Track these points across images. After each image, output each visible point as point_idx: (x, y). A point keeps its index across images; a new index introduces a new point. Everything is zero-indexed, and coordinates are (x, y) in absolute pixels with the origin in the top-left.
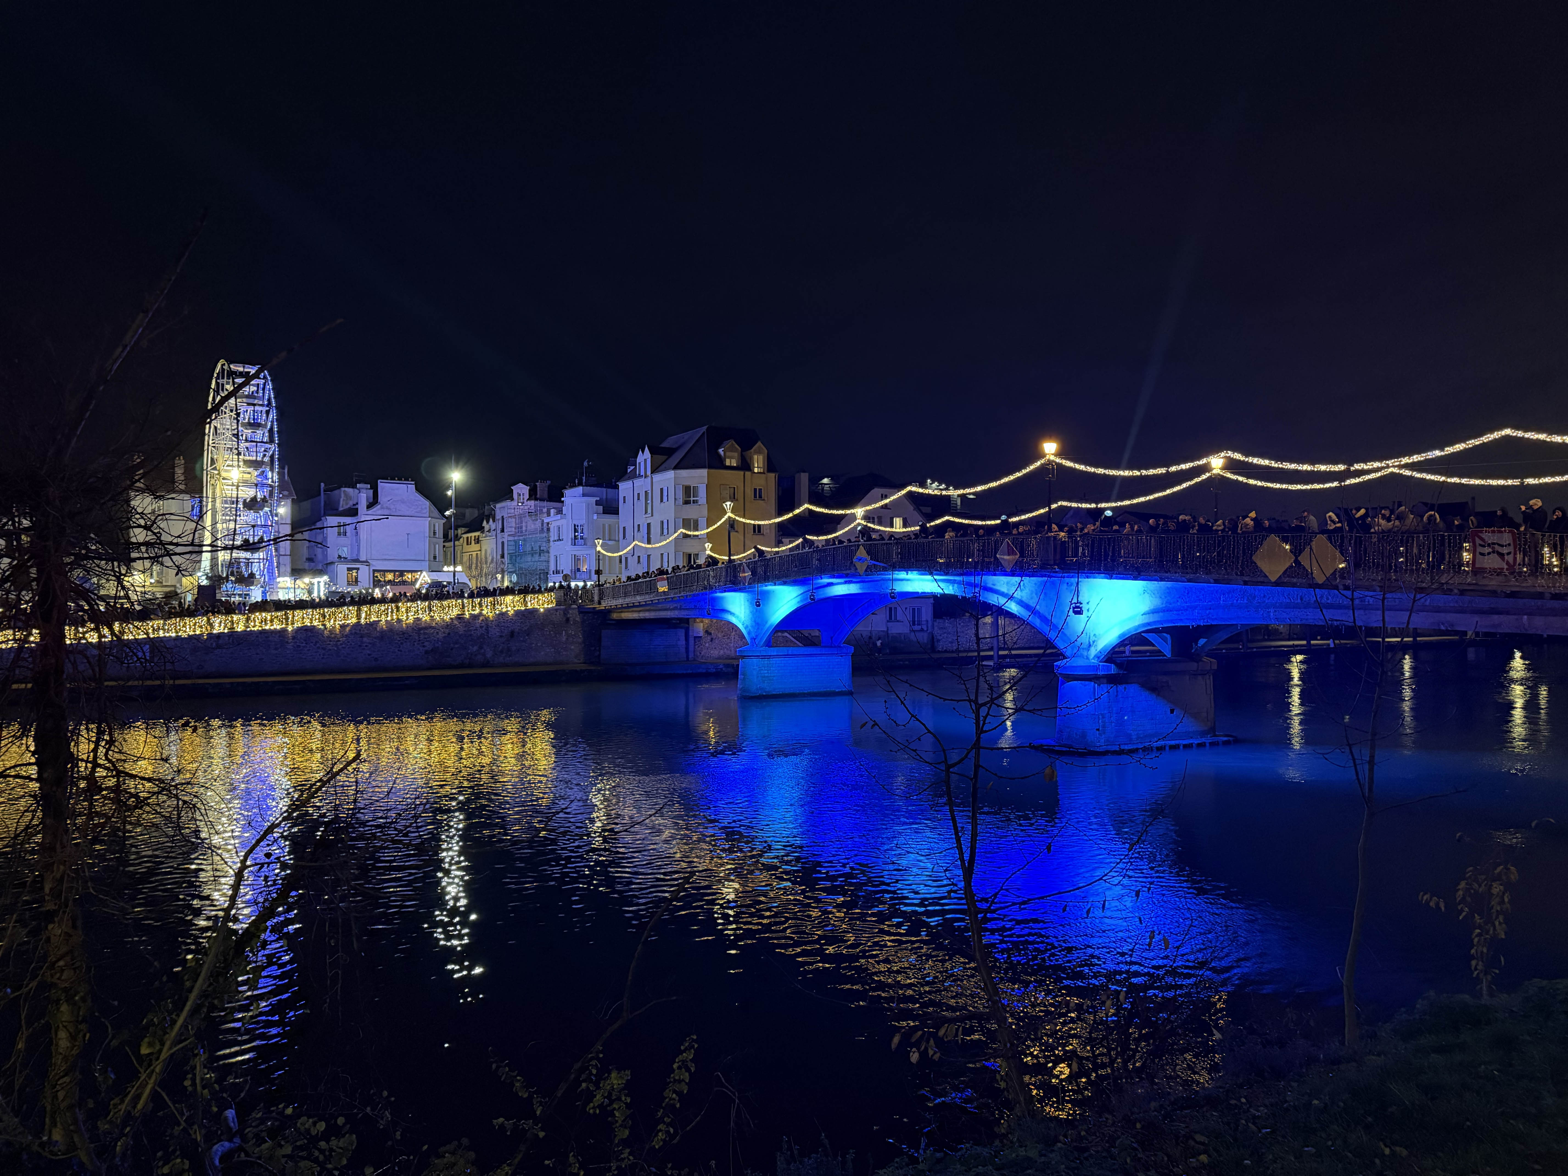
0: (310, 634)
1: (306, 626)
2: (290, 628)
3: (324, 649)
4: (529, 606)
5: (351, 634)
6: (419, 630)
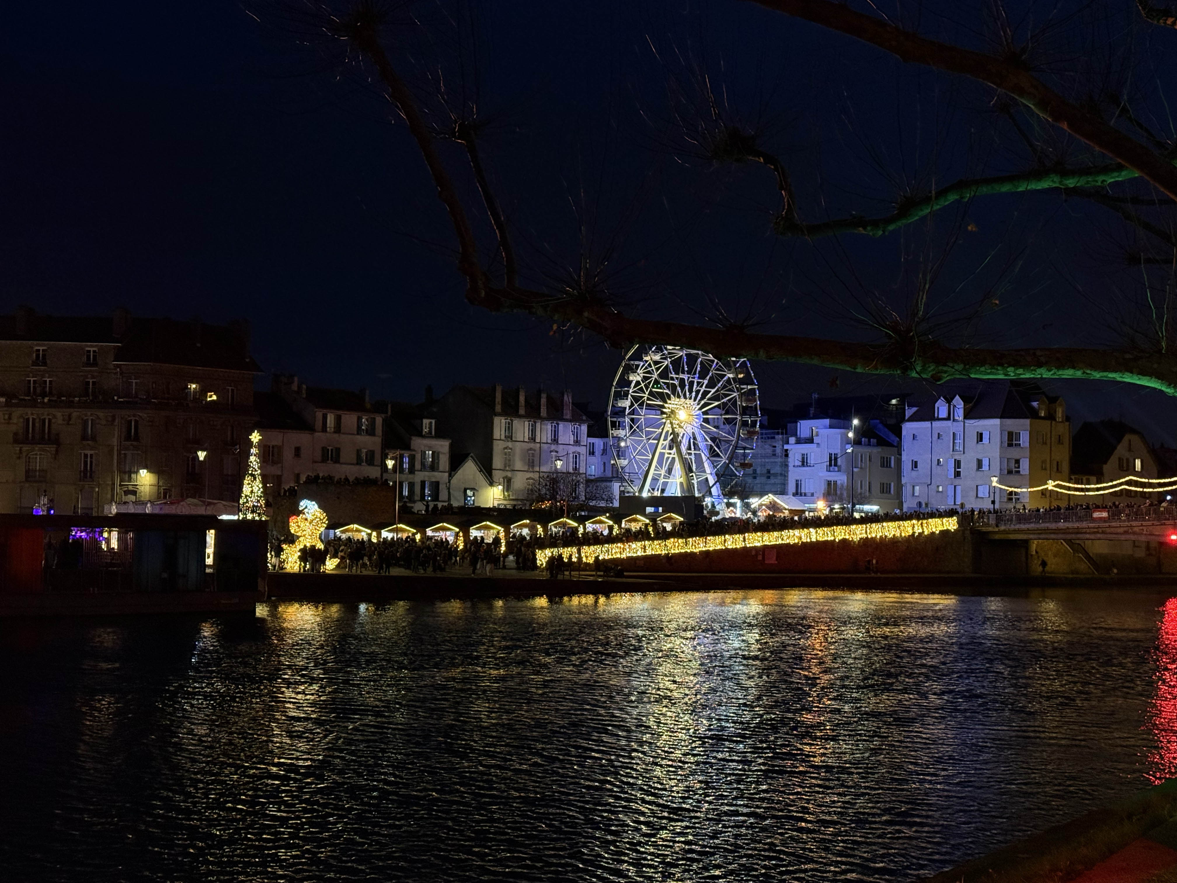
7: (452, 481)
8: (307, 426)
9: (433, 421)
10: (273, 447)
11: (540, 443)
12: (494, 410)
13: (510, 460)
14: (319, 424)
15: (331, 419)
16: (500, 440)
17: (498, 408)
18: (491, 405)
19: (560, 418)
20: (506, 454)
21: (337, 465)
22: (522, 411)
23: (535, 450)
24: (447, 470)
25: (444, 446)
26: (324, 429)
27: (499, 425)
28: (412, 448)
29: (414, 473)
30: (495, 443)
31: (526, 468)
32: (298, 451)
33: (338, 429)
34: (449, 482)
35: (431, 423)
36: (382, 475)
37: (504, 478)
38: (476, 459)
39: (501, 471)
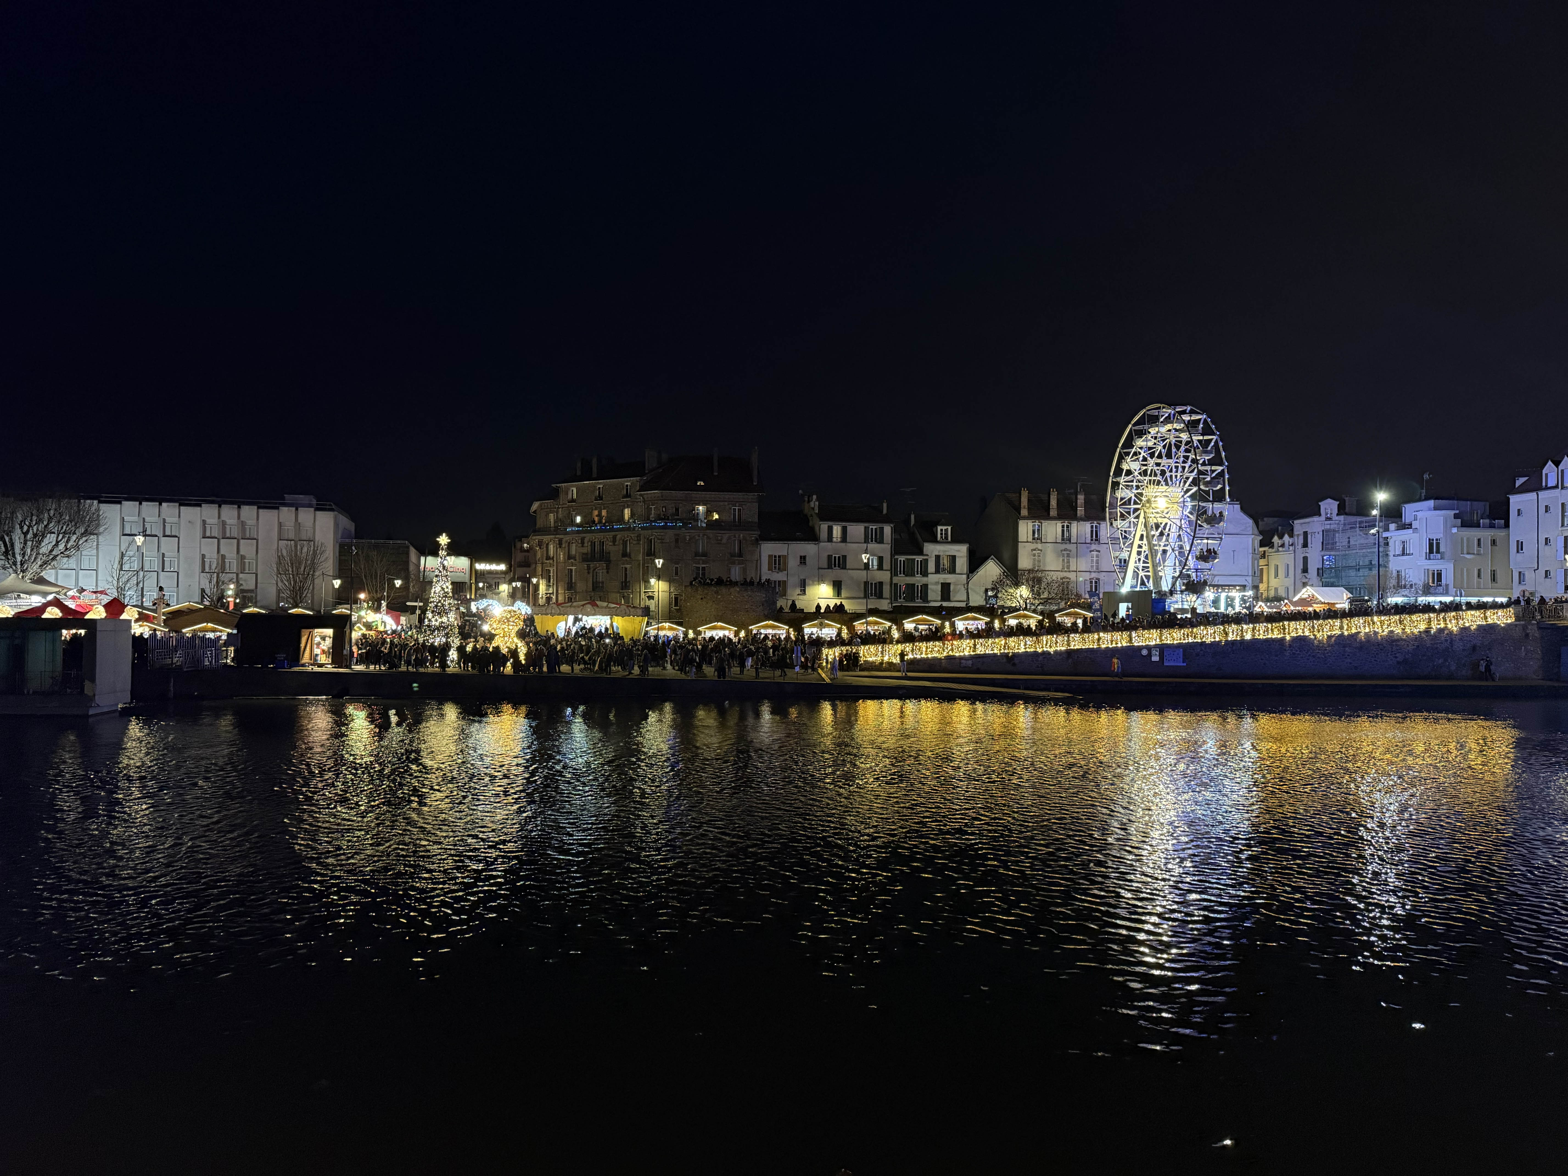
0: (1303, 643)
1: (1300, 636)
2: (1288, 638)
3: (1314, 656)
4: (1490, 621)
5: (1336, 644)
6: (1392, 641)
7: (970, 583)
8: (813, 537)
9: (949, 528)
10: (779, 557)
11: (1076, 543)
12: (1020, 514)
13: (1039, 561)
14: (824, 534)
15: (837, 531)
16: (1027, 542)
17: (1024, 512)
18: (1018, 510)
19: (1074, 517)
20: (1034, 555)
21: (845, 571)
22: (1053, 513)
23: (1070, 551)
24: (965, 571)
25: (961, 551)
26: (830, 539)
27: (1025, 529)
28: (925, 553)
29: (927, 576)
30: (1020, 545)
31: (1060, 568)
32: (803, 560)
33: (844, 539)
34: (968, 583)
35: (946, 530)
36: (891, 578)
37: (1034, 578)
38: (1000, 560)
39: (1029, 571)
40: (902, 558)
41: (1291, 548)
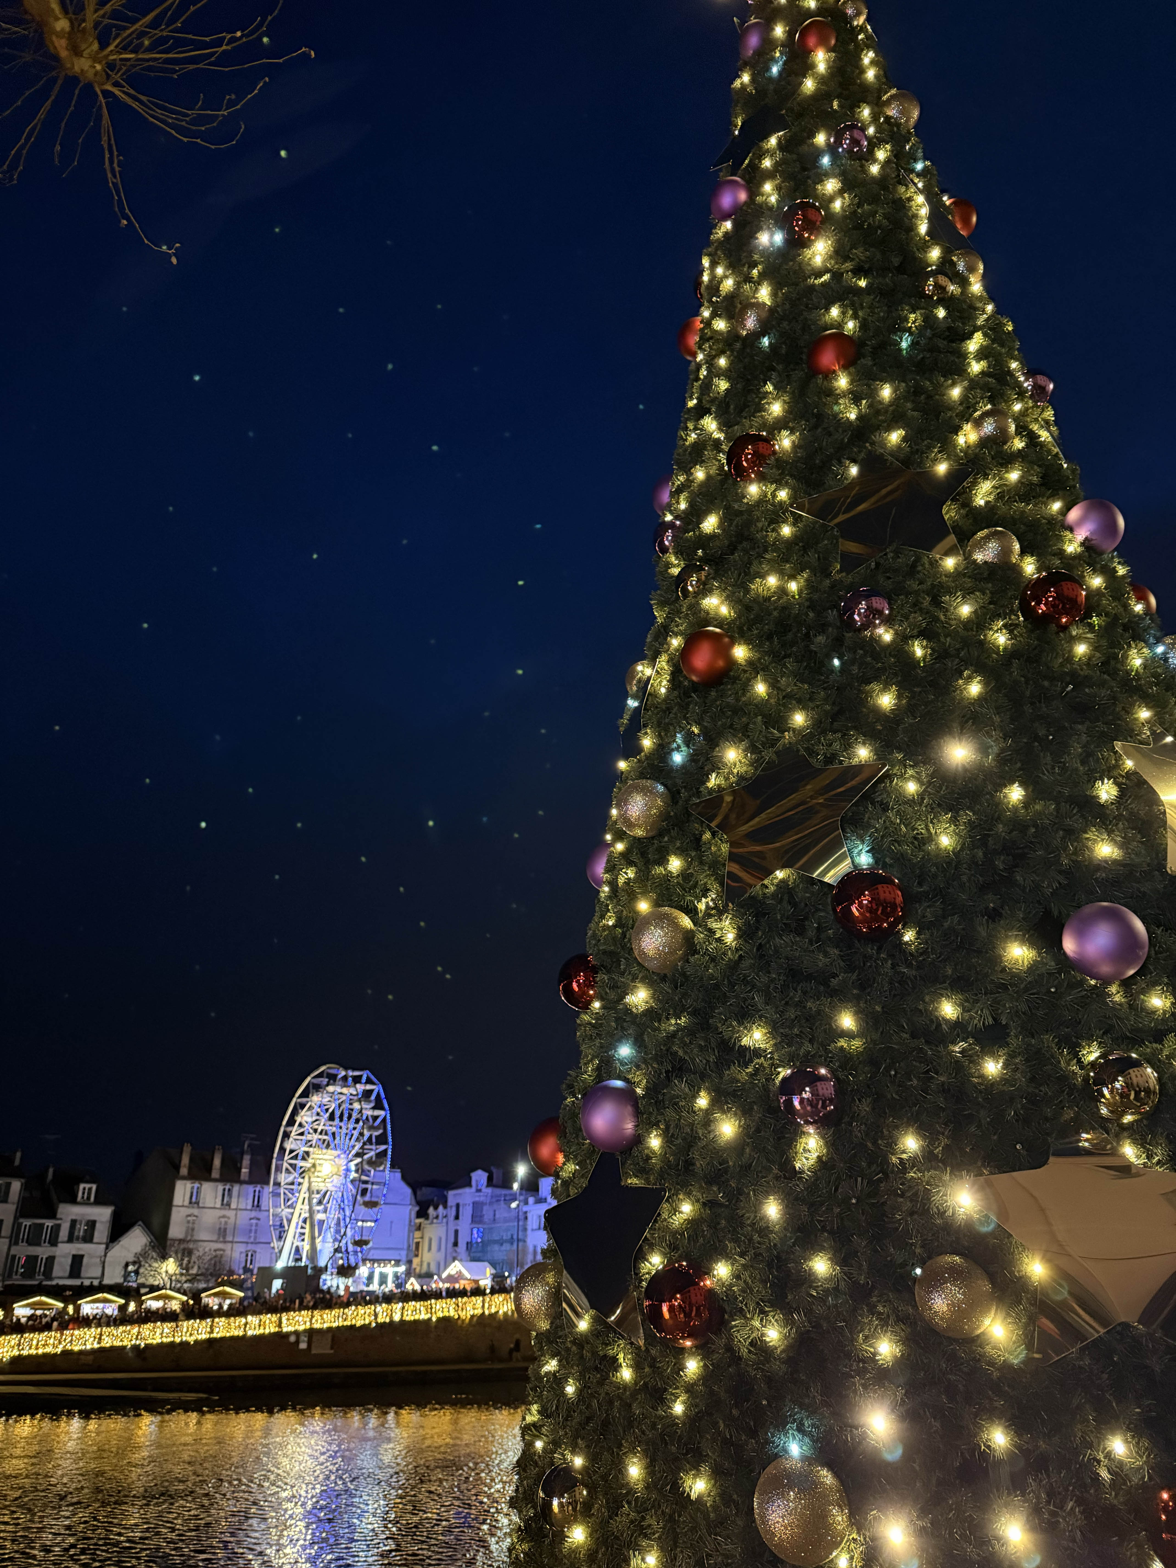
0: (447, 1323)
1: (445, 1315)
2: (434, 1318)
3: (455, 1338)
5: (476, 1324)
7: (108, 1255)
9: (94, 1187)
11: (236, 1209)
12: (178, 1172)
13: (193, 1229)
16: (183, 1206)
17: (184, 1171)
18: (177, 1168)
19: (237, 1179)
20: (188, 1222)
22: (215, 1174)
23: (229, 1218)
24: (105, 1241)
25: (103, 1214)
27: (182, 1190)
28: (58, 1216)
29: (56, 1246)
30: (174, 1210)
31: (215, 1238)
34: (105, 1256)
35: (90, 1189)
36: (9, 1248)
37: (184, 1250)
38: (148, 1228)
39: (181, 1241)
40: (27, 1222)
41: (445, 1220)
